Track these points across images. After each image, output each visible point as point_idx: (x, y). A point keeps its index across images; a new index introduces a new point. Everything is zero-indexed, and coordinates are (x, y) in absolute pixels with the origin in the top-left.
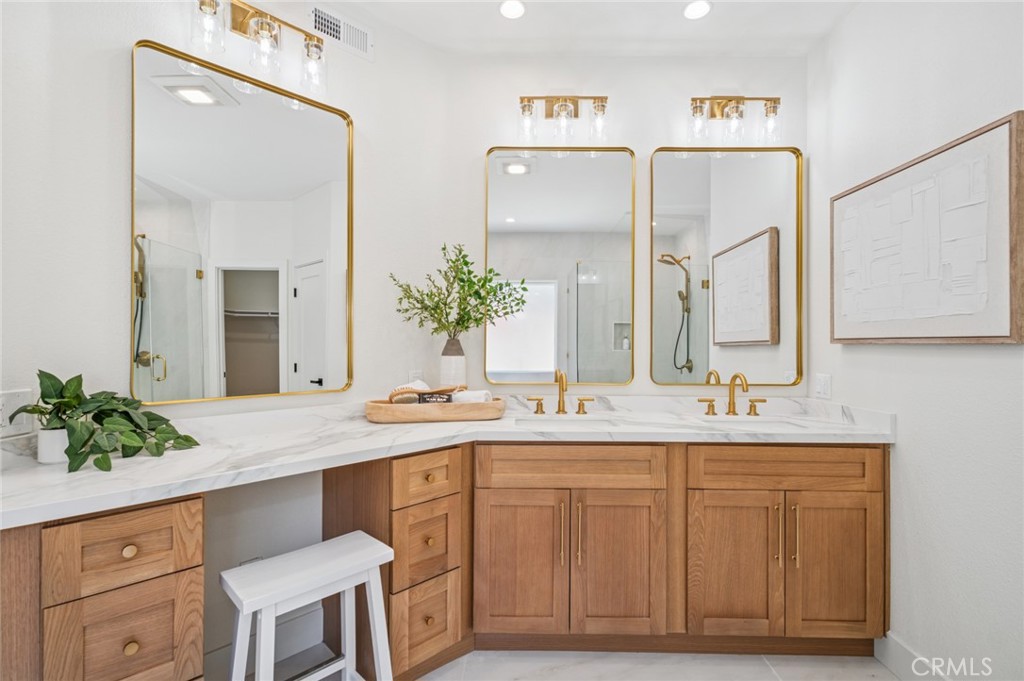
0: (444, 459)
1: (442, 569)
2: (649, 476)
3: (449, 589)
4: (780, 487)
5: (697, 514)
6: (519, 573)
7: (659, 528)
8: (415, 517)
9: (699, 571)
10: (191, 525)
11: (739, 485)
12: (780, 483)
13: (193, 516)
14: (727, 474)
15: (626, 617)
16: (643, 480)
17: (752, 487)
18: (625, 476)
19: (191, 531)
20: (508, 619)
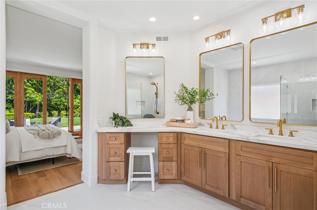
0: (172, 135)
1: (172, 160)
2: (223, 148)
3: (173, 165)
4: (270, 161)
5: (238, 163)
6: (190, 167)
7: (226, 165)
8: (164, 146)
9: (239, 182)
10: (122, 137)
11: (253, 157)
12: (270, 159)
13: (123, 136)
14: (250, 152)
15: (217, 188)
16: (222, 149)
17: (259, 158)
18: (216, 147)
19: (122, 138)
20: (188, 178)
